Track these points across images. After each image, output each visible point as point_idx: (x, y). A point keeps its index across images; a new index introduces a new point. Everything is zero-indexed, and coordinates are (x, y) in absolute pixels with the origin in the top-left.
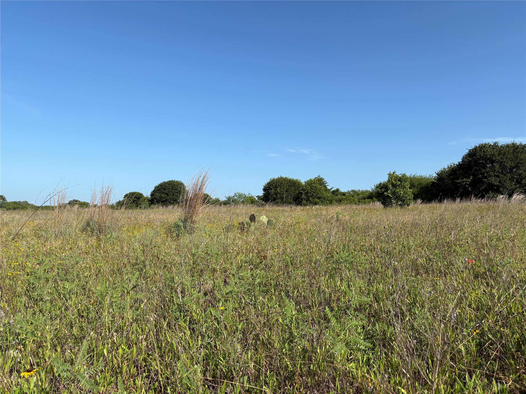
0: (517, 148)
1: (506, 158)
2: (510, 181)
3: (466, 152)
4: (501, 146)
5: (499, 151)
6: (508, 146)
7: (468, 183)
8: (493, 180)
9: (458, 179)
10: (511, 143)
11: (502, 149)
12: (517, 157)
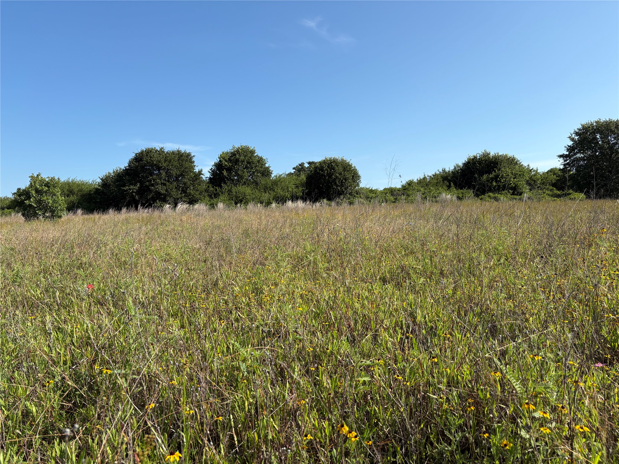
0: (182, 156)
1: (172, 165)
2: (176, 190)
3: (132, 156)
4: (167, 153)
5: (166, 157)
6: (173, 153)
7: (135, 191)
8: (160, 188)
9: (125, 186)
10: (176, 150)
11: (168, 155)
12: (182, 165)
